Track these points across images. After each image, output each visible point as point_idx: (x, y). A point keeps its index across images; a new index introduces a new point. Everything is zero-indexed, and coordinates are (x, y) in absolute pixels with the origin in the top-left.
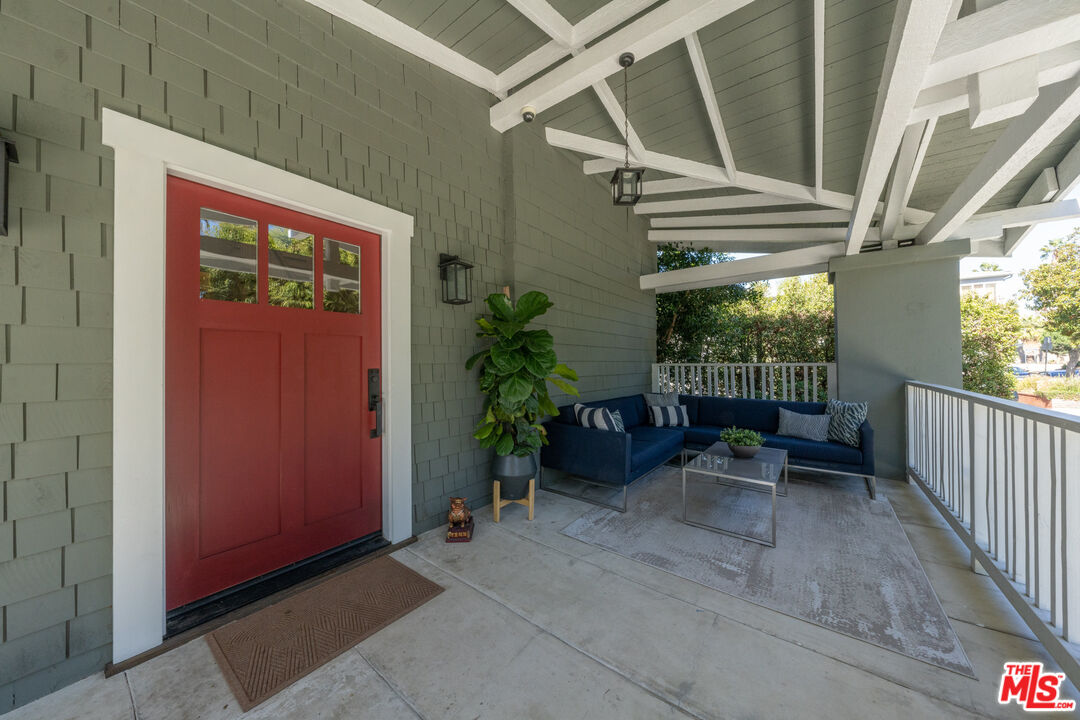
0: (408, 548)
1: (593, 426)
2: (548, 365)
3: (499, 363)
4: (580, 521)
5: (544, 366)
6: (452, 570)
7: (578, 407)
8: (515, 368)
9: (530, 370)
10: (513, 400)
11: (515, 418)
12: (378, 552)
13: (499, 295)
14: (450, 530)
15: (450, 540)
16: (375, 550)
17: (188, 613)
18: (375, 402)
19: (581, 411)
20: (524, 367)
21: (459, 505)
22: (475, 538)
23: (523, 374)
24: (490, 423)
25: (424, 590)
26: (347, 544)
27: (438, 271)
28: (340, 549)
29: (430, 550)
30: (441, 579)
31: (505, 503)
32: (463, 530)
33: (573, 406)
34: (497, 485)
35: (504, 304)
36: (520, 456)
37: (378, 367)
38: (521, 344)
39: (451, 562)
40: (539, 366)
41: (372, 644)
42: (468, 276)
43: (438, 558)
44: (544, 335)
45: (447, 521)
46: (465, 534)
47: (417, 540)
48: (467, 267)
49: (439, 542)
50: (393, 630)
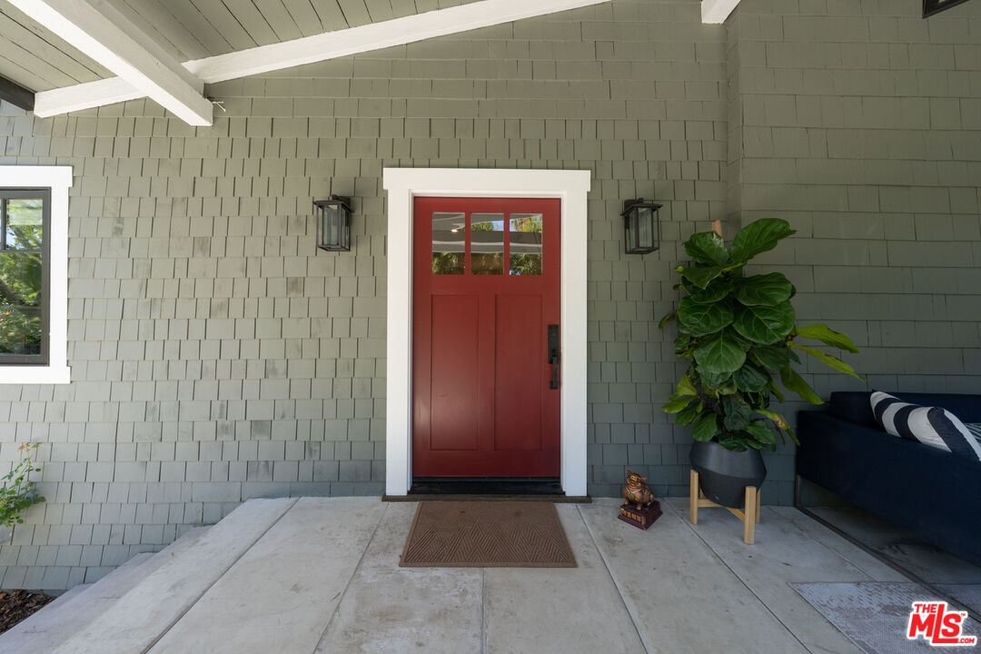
0: (579, 506)
1: (907, 436)
2: (777, 325)
3: (688, 321)
4: (848, 589)
5: (770, 326)
6: (606, 551)
7: (877, 397)
8: (713, 327)
9: (741, 330)
10: (715, 371)
11: (721, 395)
12: (550, 497)
13: (704, 234)
14: (624, 506)
15: (623, 517)
16: (549, 494)
17: (425, 483)
18: (555, 355)
19: (884, 405)
20: (730, 326)
21: (635, 483)
22: (653, 529)
23: (730, 335)
24: (686, 397)
25: (559, 554)
26: (527, 478)
27: (621, 220)
28: (522, 480)
29: (598, 518)
30: (588, 553)
31: (706, 503)
32: (636, 512)
33: (868, 395)
34: (695, 476)
35: (712, 244)
36: (730, 448)
37: (557, 323)
38: (724, 294)
39: (610, 541)
40: (760, 325)
41: (496, 575)
42: (655, 219)
43: (600, 530)
44: (778, 280)
45: (622, 495)
46: (639, 519)
47: (590, 502)
48: (654, 208)
49: (610, 514)
50: (518, 575)
